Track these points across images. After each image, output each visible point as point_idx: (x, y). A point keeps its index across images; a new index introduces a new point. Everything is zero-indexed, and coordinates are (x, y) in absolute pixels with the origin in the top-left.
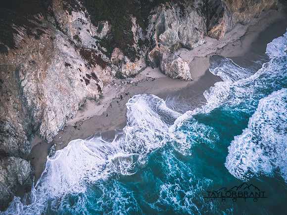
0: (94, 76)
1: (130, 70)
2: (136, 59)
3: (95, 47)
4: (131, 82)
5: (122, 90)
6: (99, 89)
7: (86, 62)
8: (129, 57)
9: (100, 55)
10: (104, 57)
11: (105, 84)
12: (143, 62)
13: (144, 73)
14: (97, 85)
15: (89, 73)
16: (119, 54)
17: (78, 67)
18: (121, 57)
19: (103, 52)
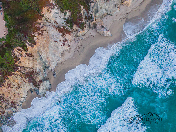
0: (66, 40)
1: (82, 33)
2: (85, 28)
3: (64, 24)
4: (83, 39)
5: (79, 44)
6: (69, 46)
7: (62, 34)
8: (81, 28)
9: (67, 28)
10: (69, 29)
11: (71, 41)
12: (88, 28)
13: (88, 33)
14: (68, 44)
15: (64, 39)
16: (76, 27)
17: (59, 39)
19: (68, 26)
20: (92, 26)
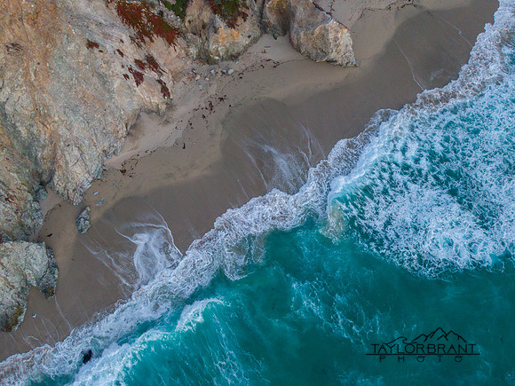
0: (152, 63)
1: (228, 45)
2: (240, 20)
4: (230, 72)
5: (213, 90)
6: (165, 91)
7: (133, 31)
8: (223, 17)
9: (161, 13)
10: (170, 17)
11: (176, 77)
12: (254, 24)
13: (256, 49)
14: (160, 82)
15: (141, 56)
16: (201, 9)
17: (117, 45)
18: (207, 15)
19: (166, 4)
20: (272, 18)
